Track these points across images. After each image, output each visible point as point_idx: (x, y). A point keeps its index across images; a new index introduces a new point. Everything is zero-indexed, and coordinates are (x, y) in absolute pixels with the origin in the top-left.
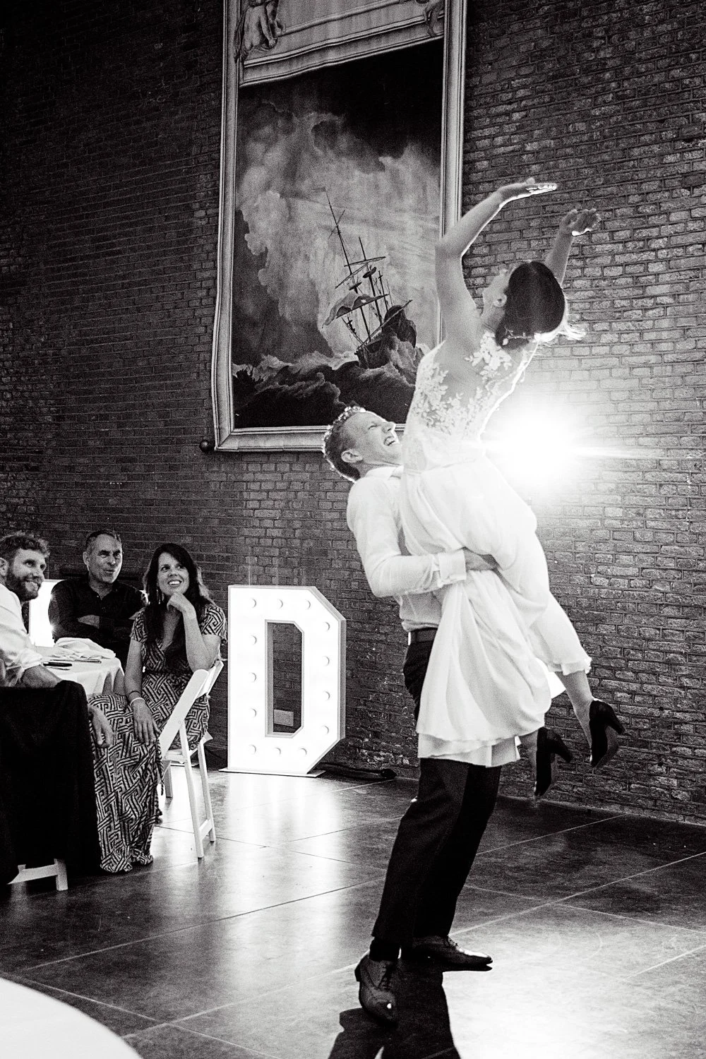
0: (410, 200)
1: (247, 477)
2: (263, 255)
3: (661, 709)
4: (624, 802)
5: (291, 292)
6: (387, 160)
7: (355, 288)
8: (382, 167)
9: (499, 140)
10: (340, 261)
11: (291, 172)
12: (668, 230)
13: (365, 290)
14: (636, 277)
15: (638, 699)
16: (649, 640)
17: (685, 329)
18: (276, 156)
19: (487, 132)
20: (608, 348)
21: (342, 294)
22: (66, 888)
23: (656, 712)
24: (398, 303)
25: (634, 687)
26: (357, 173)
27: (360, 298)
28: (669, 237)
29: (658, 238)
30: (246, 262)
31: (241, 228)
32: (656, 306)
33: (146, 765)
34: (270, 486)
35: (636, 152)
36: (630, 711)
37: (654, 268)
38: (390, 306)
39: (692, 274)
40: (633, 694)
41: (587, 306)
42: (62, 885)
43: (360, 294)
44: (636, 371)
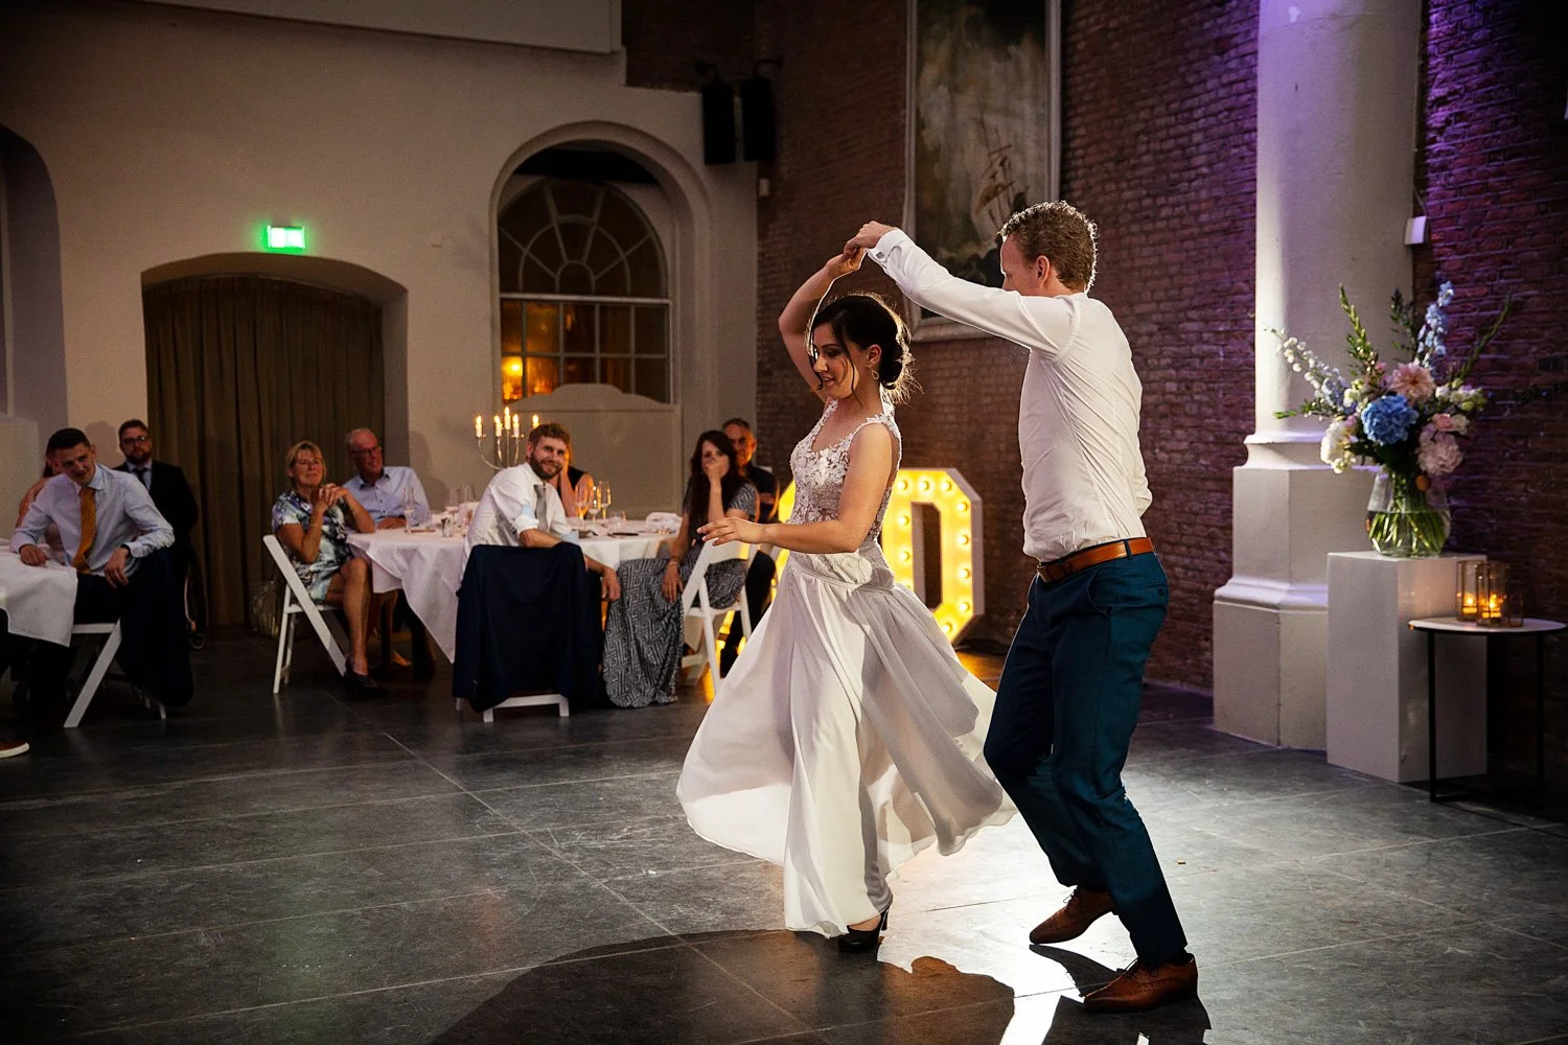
0: (1027, 88)
1: (934, 365)
2: (937, 150)
3: (1206, 584)
4: (1183, 678)
5: (953, 185)
6: (1012, 49)
7: (993, 177)
8: (1008, 57)
9: (1092, 20)
10: (984, 152)
11: (952, 67)
12: (1206, 98)
13: (1000, 179)
14: (1183, 148)
15: (1190, 573)
16: (1196, 514)
17: (1217, 198)
18: (944, 52)
19: (1083, 13)
20: (1165, 222)
21: (984, 184)
22: (567, 714)
23: (1202, 587)
24: (1022, 189)
25: (1187, 561)
26: (994, 64)
27: (997, 187)
28: (1207, 105)
29: (1199, 107)
30: (925, 158)
31: (921, 125)
32: (1199, 176)
33: (669, 620)
34: (947, 374)
35: (1184, 21)
36: (1186, 586)
37: (1197, 138)
38: (1016, 192)
39: (1221, 141)
40: (1185, 567)
41: (1151, 181)
42: (564, 712)
43: (997, 183)
44: (1186, 244)
